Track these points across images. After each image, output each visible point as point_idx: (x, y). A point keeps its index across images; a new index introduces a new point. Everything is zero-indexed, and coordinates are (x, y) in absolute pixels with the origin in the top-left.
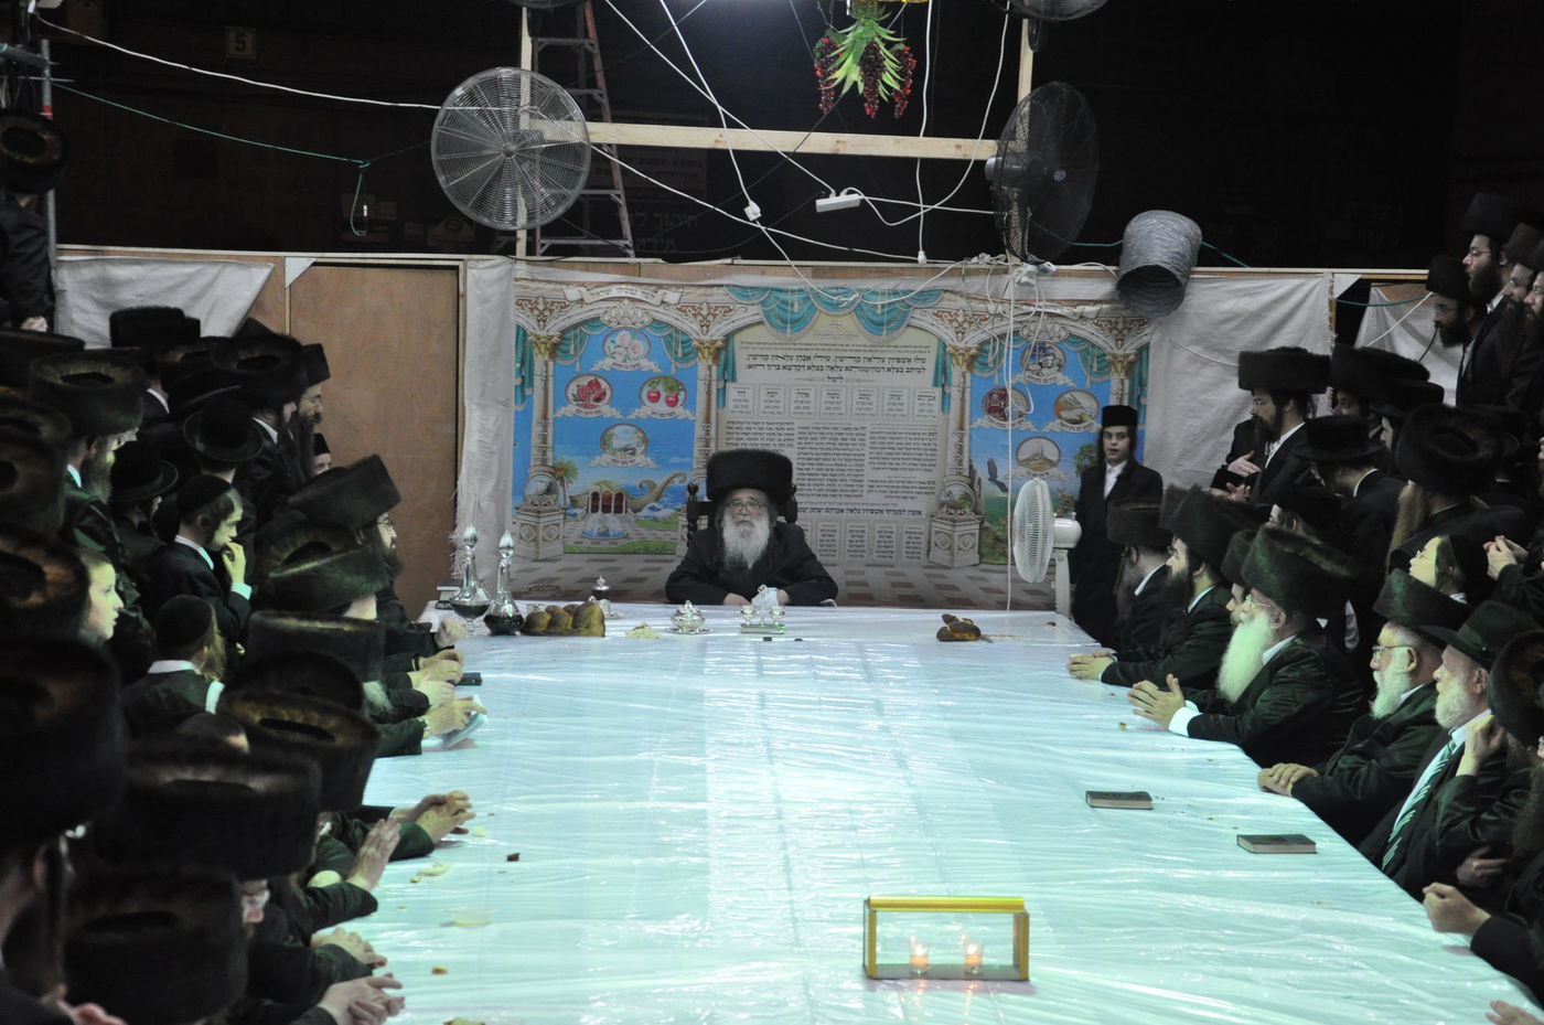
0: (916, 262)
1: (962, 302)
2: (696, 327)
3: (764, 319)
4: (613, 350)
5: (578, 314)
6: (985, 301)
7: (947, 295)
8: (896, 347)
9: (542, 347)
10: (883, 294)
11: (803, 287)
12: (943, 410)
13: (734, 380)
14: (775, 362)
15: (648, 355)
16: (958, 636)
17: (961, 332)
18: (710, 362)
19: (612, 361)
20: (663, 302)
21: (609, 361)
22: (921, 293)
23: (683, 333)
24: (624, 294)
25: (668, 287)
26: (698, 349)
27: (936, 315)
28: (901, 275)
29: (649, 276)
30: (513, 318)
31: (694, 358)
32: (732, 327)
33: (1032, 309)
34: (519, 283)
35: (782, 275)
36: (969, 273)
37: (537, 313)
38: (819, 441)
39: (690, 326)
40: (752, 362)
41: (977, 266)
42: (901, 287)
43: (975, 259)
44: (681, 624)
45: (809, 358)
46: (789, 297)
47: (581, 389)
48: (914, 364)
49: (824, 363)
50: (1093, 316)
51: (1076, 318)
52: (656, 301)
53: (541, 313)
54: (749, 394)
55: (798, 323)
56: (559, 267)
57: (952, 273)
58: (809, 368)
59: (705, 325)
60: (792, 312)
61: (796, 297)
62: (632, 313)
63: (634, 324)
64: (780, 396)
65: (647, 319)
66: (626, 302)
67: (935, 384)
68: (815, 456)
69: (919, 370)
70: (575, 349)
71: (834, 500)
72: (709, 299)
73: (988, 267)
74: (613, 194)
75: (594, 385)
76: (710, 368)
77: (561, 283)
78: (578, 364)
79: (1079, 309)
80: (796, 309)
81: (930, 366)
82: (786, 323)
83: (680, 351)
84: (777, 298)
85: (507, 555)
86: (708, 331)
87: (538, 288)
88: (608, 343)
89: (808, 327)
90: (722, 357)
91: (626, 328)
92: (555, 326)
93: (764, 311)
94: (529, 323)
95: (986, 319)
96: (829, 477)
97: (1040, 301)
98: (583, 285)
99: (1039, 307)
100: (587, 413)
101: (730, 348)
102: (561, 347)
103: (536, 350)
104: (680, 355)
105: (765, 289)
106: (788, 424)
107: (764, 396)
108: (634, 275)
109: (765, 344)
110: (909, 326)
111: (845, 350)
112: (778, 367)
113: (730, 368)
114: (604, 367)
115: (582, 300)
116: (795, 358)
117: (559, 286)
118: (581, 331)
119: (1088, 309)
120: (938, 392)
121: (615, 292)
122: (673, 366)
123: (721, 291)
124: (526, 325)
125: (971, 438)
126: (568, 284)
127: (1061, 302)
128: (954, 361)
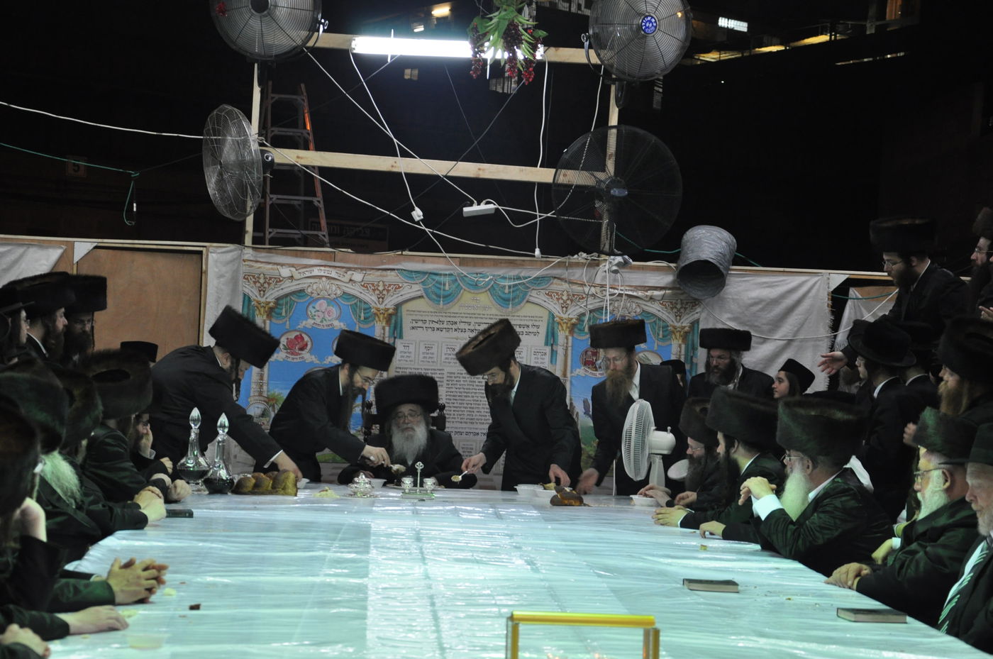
0: (534, 256)
1: (565, 286)
2: (374, 298)
3: (424, 295)
4: (314, 313)
5: (288, 287)
6: (583, 285)
7: (556, 281)
8: (519, 316)
9: (262, 310)
10: (510, 279)
11: (452, 272)
12: (551, 362)
13: (401, 337)
14: (432, 325)
15: (339, 318)
16: (566, 502)
17: (565, 307)
18: (384, 324)
19: (313, 321)
20: (351, 280)
21: (311, 321)
22: (537, 278)
23: (365, 303)
24: (322, 274)
25: (355, 269)
26: (376, 314)
27: (548, 294)
28: (523, 265)
29: (341, 261)
30: (240, 289)
31: (373, 321)
32: (401, 299)
33: (616, 291)
34: (246, 263)
35: (438, 263)
36: (572, 265)
37: (258, 285)
38: (462, 383)
39: (370, 298)
40: (414, 324)
41: (577, 261)
42: (522, 275)
43: (576, 256)
44: (356, 490)
45: (456, 323)
46: (442, 279)
47: (289, 341)
48: (531, 329)
49: (467, 327)
50: (660, 298)
51: (648, 299)
52: (346, 279)
53: (262, 285)
54: (412, 348)
55: (448, 298)
56: (277, 254)
57: (559, 265)
58: (456, 330)
59: (381, 297)
60: (444, 290)
61: (447, 279)
62: (328, 287)
63: (329, 295)
64: (434, 350)
65: (339, 292)
66: (324, 279)
67: (546, 344)
68: (459, 394)
69: (535, 334)
70: (286, 312)
71: (471, 426)
72: (385, 279)
73: (585, 261)
74: (320, 233)
75: (299, 338)
76: (384, 328)
77: (277, 264)
78: (288, 322)
79: (649, 293)
80: (447, 288)
81: (543, 331)
82: (440, 297)
83: (362, 315)
84: (434, 280)
85: (224, 432)
86: (383, 302)
87: (259, 268)
88: (310, 308)
89: (456, 300)
90: (393, 321)
91: (324, 298)
92: (271, 295)
93: (425, 289)
94: (253, 292)
95: (583, 298)
96: (468, 409)
97: (621, 286)
98: (293, 266)
99: (621, 290)
100: (293, 359)
101: (399, 314)
102: (276, 310)
103: (257, 312)
104: (362, 318)
105: (424, 273)
106: (440, 370)
107: (423, 349)
108: (331, 261)
109: (424, 312)
110: (528, 302)
111: (482, 318)
112: (433, 329)
113: (399, 330)
114: (307, 326)
115: (292, 277)
116: (445, 323)
117: (275, 267)
118: (291, 299)
119: (656, 293)
120: (548, 349)
121: (316, 272)
122: (357, 326)
123: (393, 273)
124: (251, 294)
125: (571, 382)
126: (282, 265)
127: (637, 288)
128: (560, 327)
